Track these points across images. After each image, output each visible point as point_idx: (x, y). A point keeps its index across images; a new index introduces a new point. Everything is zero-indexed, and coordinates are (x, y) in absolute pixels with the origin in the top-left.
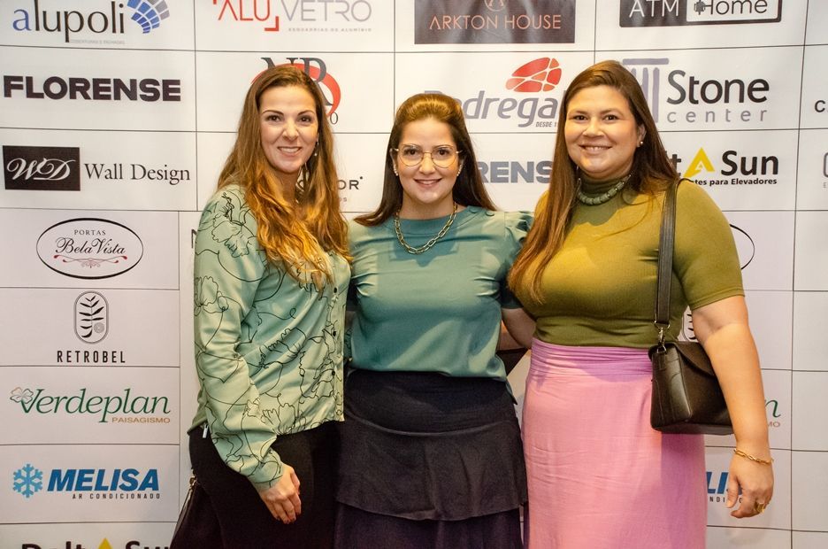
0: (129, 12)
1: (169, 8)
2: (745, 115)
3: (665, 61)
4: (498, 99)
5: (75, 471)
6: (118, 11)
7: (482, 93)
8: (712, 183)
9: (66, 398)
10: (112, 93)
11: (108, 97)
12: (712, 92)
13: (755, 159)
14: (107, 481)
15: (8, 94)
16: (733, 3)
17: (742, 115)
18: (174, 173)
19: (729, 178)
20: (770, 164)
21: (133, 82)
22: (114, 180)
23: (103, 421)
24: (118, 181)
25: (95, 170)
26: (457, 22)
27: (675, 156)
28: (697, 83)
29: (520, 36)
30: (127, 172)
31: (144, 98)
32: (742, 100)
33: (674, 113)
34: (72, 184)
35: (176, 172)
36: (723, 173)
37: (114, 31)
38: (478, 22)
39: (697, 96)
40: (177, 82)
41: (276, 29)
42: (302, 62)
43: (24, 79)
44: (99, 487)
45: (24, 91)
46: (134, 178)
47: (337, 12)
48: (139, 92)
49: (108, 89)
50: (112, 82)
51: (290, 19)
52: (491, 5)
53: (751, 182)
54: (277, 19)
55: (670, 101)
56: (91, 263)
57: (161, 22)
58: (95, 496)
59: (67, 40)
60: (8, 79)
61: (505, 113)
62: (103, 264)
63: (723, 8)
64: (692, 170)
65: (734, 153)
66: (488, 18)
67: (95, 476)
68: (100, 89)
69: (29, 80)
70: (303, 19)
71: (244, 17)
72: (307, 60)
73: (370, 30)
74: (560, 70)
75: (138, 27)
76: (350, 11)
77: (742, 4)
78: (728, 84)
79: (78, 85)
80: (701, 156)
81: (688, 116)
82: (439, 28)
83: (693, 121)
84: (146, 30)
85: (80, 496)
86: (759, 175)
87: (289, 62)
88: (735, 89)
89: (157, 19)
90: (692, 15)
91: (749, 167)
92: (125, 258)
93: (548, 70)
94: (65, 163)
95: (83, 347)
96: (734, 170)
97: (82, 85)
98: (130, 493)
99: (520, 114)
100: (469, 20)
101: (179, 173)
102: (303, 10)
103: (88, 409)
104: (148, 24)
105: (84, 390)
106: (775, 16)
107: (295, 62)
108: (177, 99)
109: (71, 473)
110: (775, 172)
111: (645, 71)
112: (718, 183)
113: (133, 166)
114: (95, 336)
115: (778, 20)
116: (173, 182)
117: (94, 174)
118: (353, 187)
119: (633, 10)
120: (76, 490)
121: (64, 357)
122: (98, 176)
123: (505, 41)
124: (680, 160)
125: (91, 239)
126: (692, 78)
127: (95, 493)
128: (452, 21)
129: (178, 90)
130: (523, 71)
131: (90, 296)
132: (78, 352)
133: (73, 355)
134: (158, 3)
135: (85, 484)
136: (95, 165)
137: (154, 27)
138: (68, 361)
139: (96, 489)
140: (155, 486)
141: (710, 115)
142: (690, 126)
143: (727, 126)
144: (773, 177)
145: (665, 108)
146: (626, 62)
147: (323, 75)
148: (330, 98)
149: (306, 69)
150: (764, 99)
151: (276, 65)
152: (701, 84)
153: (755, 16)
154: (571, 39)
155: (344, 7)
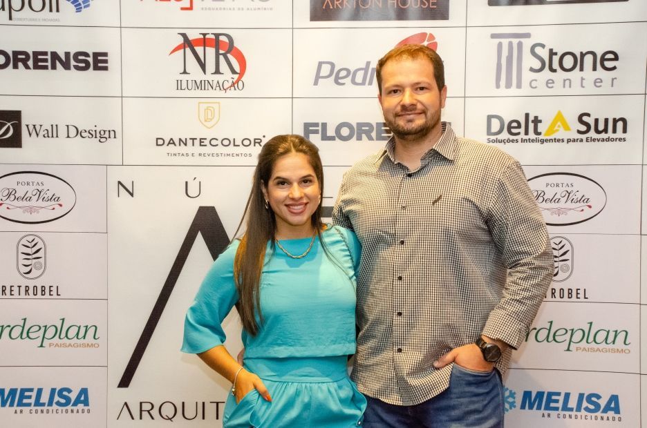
2: (598, 82)
3: (527, 36)
5: (16, 389)
7: (369, 63)
8: (569, 141)
9: (9, 326)
10: (49, 64)
11: (45, 68)
12: (568, 63)
13: (606, 121)
14: (45, 398)
17: (595, 82)
18: (102, 133)
19: (584, 137)
20: (620, 124)
21: (67, 54)
22: (50, 139)
23: (41, 346)
24: (55, 139)
25: (35, 130)
26: (346, 2)
27: (536, 118)
28: (556, 54)
29: (401, 15)
30: (62, 131)
31: (77, 68)
32: (595, 69)
33: (536, 80)
34: (15, 142)
35: (104, 131)
36: (579, 132)
37: (51, 10)
38: (365, 2)
39: (556, 65)
40: (105, 54)
41: (191, 8)
42: (213, 37)
44: (38, 403)
46: (68, 137)
48: (73, 63)
49: (46, 60)
50: (49, 54)
51: (203, 0)
53: (603, 140)
55: (532, 70)
56: (31, 210)
57: (91, 3)
58: (34, 412)
59: (10, 18)
62: (41, 211)
64: (551, 130)
65: (588, 115)
67: (34, 394)
68: (39, 61)
70: (213, 0)
72: (217, 35)
73: (271, 9)
74: (436, 43)
78: (583, 55)
79: (20, 57)
80: (559, 117)
81: (547, 83)
82: (331, 7)
83: (552, 87)
84: (79, 10)
85: (21, 412)
86: (610, 134)
87: (202, 37)
88: (588, 60)
89: (88, 1)
91: (601, 127)
92: (61, 205)
93: (426, 43)
94: (9, 124)
95: (24, 282)
96: (588, 130)
97: (24, 57)
98: (64, 408)
100: (357, 0)
101: (107, 133)
103: (28, 336)
104: (80, 4)
105: (25, 319)
107: (207, 36)
108: (106, 69)
109: (13, 392)
110: (625, 131)
111: (510, 44)
112: (574, 141)
113: (68, 126)
114: (35, 273)
116: (103, 140)
117: (34, 134)
118: (257, 145)
120: (18, 406)
121: (8, 291)
122: (37, 135)
123: (388, 19)
124: (540, 121)
125: (31, 190)
126: (551, 50)
127: (34, 408)
128: (342, 1)
129: (106, 61)
131: (30, 238)
132: (19, 287)
133: (16, 290)
135: (25, 401)
136: (34, 126)
137: (85, 7)
138: (11, 295)
139: (35, 406)
140: (86, 403)
141: (567, 82)
142: (550, 92)
143: (582, 91)
144: (623, 136)
145: (527, 76)
146: (494, 36)
147: (231, 48)
148: (237, 68)
149: (216, 43)
150: (614, 68)
151: (190, 39)
152: (559, 54)
154: (445, 17)
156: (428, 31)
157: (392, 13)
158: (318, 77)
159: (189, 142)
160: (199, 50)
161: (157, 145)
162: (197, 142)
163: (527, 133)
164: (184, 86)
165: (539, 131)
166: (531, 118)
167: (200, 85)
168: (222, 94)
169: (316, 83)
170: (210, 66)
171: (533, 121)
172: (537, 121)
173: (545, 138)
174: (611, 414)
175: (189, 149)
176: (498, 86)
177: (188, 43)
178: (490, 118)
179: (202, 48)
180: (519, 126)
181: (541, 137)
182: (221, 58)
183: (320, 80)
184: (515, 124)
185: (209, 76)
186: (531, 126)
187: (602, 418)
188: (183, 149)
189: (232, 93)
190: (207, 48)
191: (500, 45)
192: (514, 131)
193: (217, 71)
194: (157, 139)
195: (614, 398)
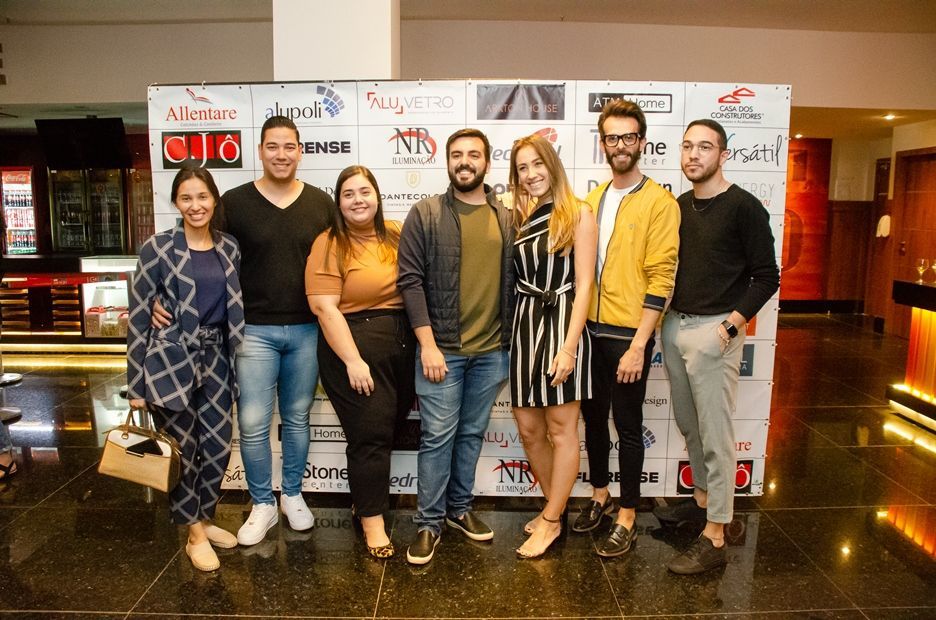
0: (323, 106)
1: (345, 104)
2: (654, 161)
6: (318, 106)
10: (315, 150)
11: (313, 152)
16: (648, 102)
20: (667, 188)
21: (326, 144)
26: (498, 108)
29: (535, 116)
31: (332, 152)
32: (652, 153)
37: (316, 117)
38: (512, 108)
40: (349, 143)
41: (402, 113)
42: (416, 130)
47: (435, 103)
48: (329, 148)
49: (313, 148)
50: (315, 144)
51: (409, 107)
52: (519, 98)
54: (402, 107)
57: (340, 111)
63: (642, 104)
66: (517, 106)
68: (309, 148)
70: (416, 107)
71: (384, 106)
72: (418, 129)
73: (452, 112)
74: (556, 135)
75: (328, 114)
76: (441, 103)
77: (652, 103)
82: (490, 112)
84: (332, 116)
87: (408, 130)
88: (649, 147)
89: (338, 110)
93: (550, 134)
102: (416, 102)
104: (333, 112)
106: (669, 110)
107: (412, 130)
108: (349, 151)
113: (326, 188)
115: (670, 112)
119: (595, 104)
123: (526, 119)
129: (349, 147)
134: (339, 101)
137: (336, 114)
143: (645, 167)
146: (592, 131)
147: (427, 136)
148: (431, 150)
149: (418, 134)
150: (664, 153)
151: (401, 132)
153: (658, 109)
154: (562, 118)
155: (438, 100)
157: (529, 115)
159: (401, 197)
160: (407, 138)
162: (406, 197)
164: (398, 161)
167: (407, 161)
168: (421, 166)
170: (414, 148)
174: (657, 364)
175: (401, 201)
176: (595, 162)
177: (400, 135)
178: (590, 182)
179: (409, 137)
182: (421, 143)
185: (413, 155)
188: (396, 201)
189: (427, 165)
190: (411, 137)
191: (596, 137)
193: (418, 152)
195: (659, 355)
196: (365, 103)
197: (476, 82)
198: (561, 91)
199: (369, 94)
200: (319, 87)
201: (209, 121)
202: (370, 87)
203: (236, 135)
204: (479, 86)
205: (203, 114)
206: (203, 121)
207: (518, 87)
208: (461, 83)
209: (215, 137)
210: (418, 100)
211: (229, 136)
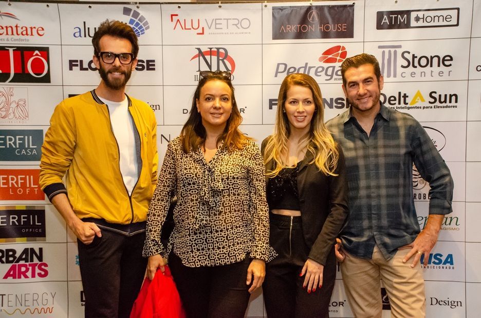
1: (150, 24)
2: (440, 73)
3: (400, 47)
4: (315, 67)
7: (307, 64)
8: (424, 108)
12: (423, 62)
13: (446, 95)
15: (71, 69)
16: (434, 17)
17: (439, 74)
19: (433, 105)
20: (453, 98)
26: (293, 28)
27: (405, 94)
28: (416, 57)
29: (326, 35)
32: (439, 66)
33: (405, 73)
35: (153, 106)
36: (430, 102)
38: (304, 28)
39: (416, 64)
40: (153, 61)
41: (203, 34)
42: (216, 50)
43: (79, 61)
45: (79, 68)
47: (233, 25)
48: (135, 66)
51: (210, 28)
52: (311, 19)
53: (444, 107)
54: (203, 28)
55: (403, 67)
57: (145, 31)
60: (71, 62)
61: (318, 74)
63: (429, 19)
64: (414, 101)
65: (435, 93)
66: (310, 26)
69: (81, 62)
70: (216, 28)
71: (187, 27)
72: (218, 49)
73: (250, 33)
74: (346, 52)
76: (239, 24)
77: (439, 17)
78: (432, 58)
80: (419, 94)
81: (411, 74)
82: (285, 31)
83: (414, 77)
84: (138, 36)
86: (448, 104)
87: (209, 50)
88: (435, 60)
89: (143, 30)
90: (413, 23)
91: (443, 100)
93: (340, 52)
96: (435, 101)
99: (326, 74)
100: (300, 27)
102: (216, 24)
104: (139, 32)
106: (456, 23)
107: (212, 50)
108: (154, 69)
110: (456, 102)
111: (390, 51)
112: (427, 108)
115: (457, 25)
118: (241, 112)
119: (383, 21)
123: (318, 38)
124: (407, 97)
126: (413, 55)
128: (291, 28)
129: (154, 65)
130: (327, 52)
134: (144, 22)
137: (142, 34)
141: (423, 74)
142: (413, 79)
143: (432, 79)
144: (455, 104)
145: (400, 70)
146: (380, 47)
147: (226, 56)
148: (230, 67)
149: (218, 53)
150: (450, 65)
151: (202, 51)
152: (418, 58)
153: (445, 23)
154: (351, 36)
155: (236, 22)
156: (341, 45)
157: (320, 34)
158: (277, 72)
160: (208, 57)
161: (184, 113)
163: (399, 103)
164: (199, 79)
165: (407, 102)
166: (402, 95)
169: (276, 76)
170: (214, 67)
171: (403, 97)
172: (405, 96)
173: (410, 106)
174: (448, 265)
177: (201, 54)
179: (209, 56)
180: (395, 100)
181: (408, 106)
182: (221, 61)
183: (278, 74)
184: (392, 99)
186: (402, 99)
187: (443, 268)
190: (212, 56)
191: (384, 52)
192: (392, 102)
193: (218, 70)
194: (184, 110)
195: (450, 256)
196: (169, 25)
197: (271, 5)
198: (351, 11)
199: (172, 15)
200: (124, 8)
201: (16, 37)
202: (173, 9)
203: (45, 51)
204: (274, 8)
205: (9, 29)
206: (10, 37)
207: (310, 8)
208: (258, 5)
209: (23, 52)
210: (218, 22)
211: (37, 52)
